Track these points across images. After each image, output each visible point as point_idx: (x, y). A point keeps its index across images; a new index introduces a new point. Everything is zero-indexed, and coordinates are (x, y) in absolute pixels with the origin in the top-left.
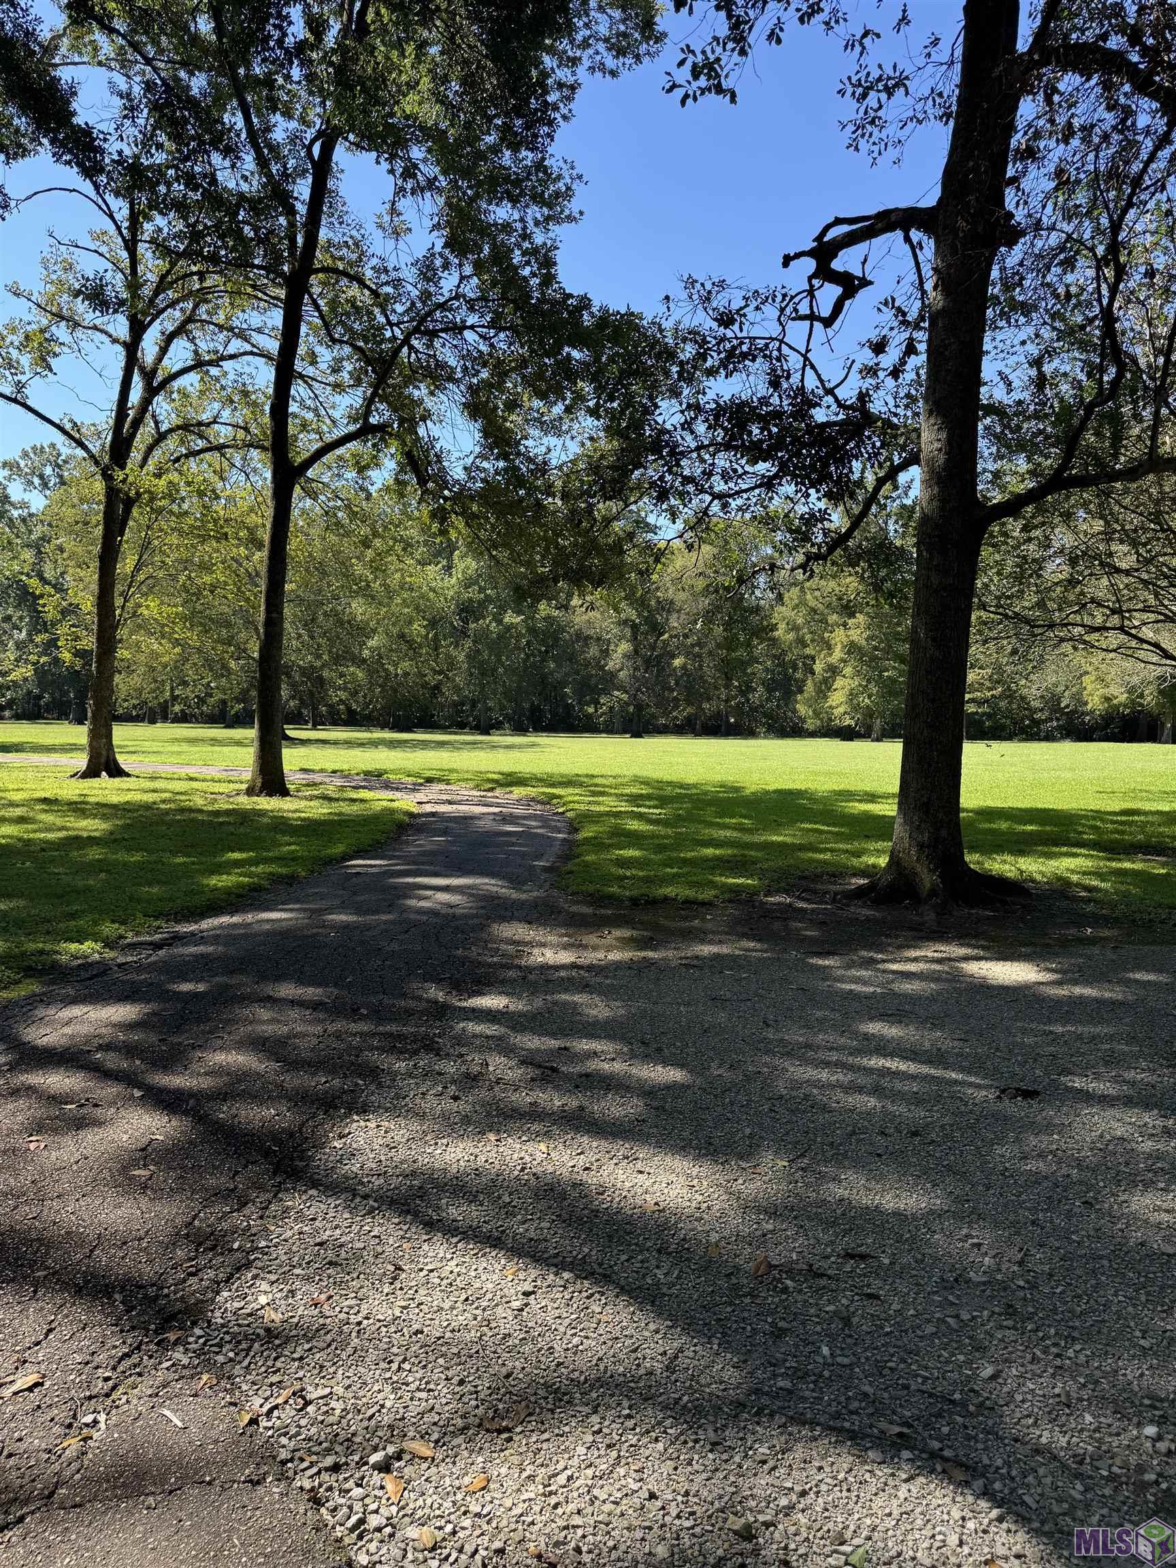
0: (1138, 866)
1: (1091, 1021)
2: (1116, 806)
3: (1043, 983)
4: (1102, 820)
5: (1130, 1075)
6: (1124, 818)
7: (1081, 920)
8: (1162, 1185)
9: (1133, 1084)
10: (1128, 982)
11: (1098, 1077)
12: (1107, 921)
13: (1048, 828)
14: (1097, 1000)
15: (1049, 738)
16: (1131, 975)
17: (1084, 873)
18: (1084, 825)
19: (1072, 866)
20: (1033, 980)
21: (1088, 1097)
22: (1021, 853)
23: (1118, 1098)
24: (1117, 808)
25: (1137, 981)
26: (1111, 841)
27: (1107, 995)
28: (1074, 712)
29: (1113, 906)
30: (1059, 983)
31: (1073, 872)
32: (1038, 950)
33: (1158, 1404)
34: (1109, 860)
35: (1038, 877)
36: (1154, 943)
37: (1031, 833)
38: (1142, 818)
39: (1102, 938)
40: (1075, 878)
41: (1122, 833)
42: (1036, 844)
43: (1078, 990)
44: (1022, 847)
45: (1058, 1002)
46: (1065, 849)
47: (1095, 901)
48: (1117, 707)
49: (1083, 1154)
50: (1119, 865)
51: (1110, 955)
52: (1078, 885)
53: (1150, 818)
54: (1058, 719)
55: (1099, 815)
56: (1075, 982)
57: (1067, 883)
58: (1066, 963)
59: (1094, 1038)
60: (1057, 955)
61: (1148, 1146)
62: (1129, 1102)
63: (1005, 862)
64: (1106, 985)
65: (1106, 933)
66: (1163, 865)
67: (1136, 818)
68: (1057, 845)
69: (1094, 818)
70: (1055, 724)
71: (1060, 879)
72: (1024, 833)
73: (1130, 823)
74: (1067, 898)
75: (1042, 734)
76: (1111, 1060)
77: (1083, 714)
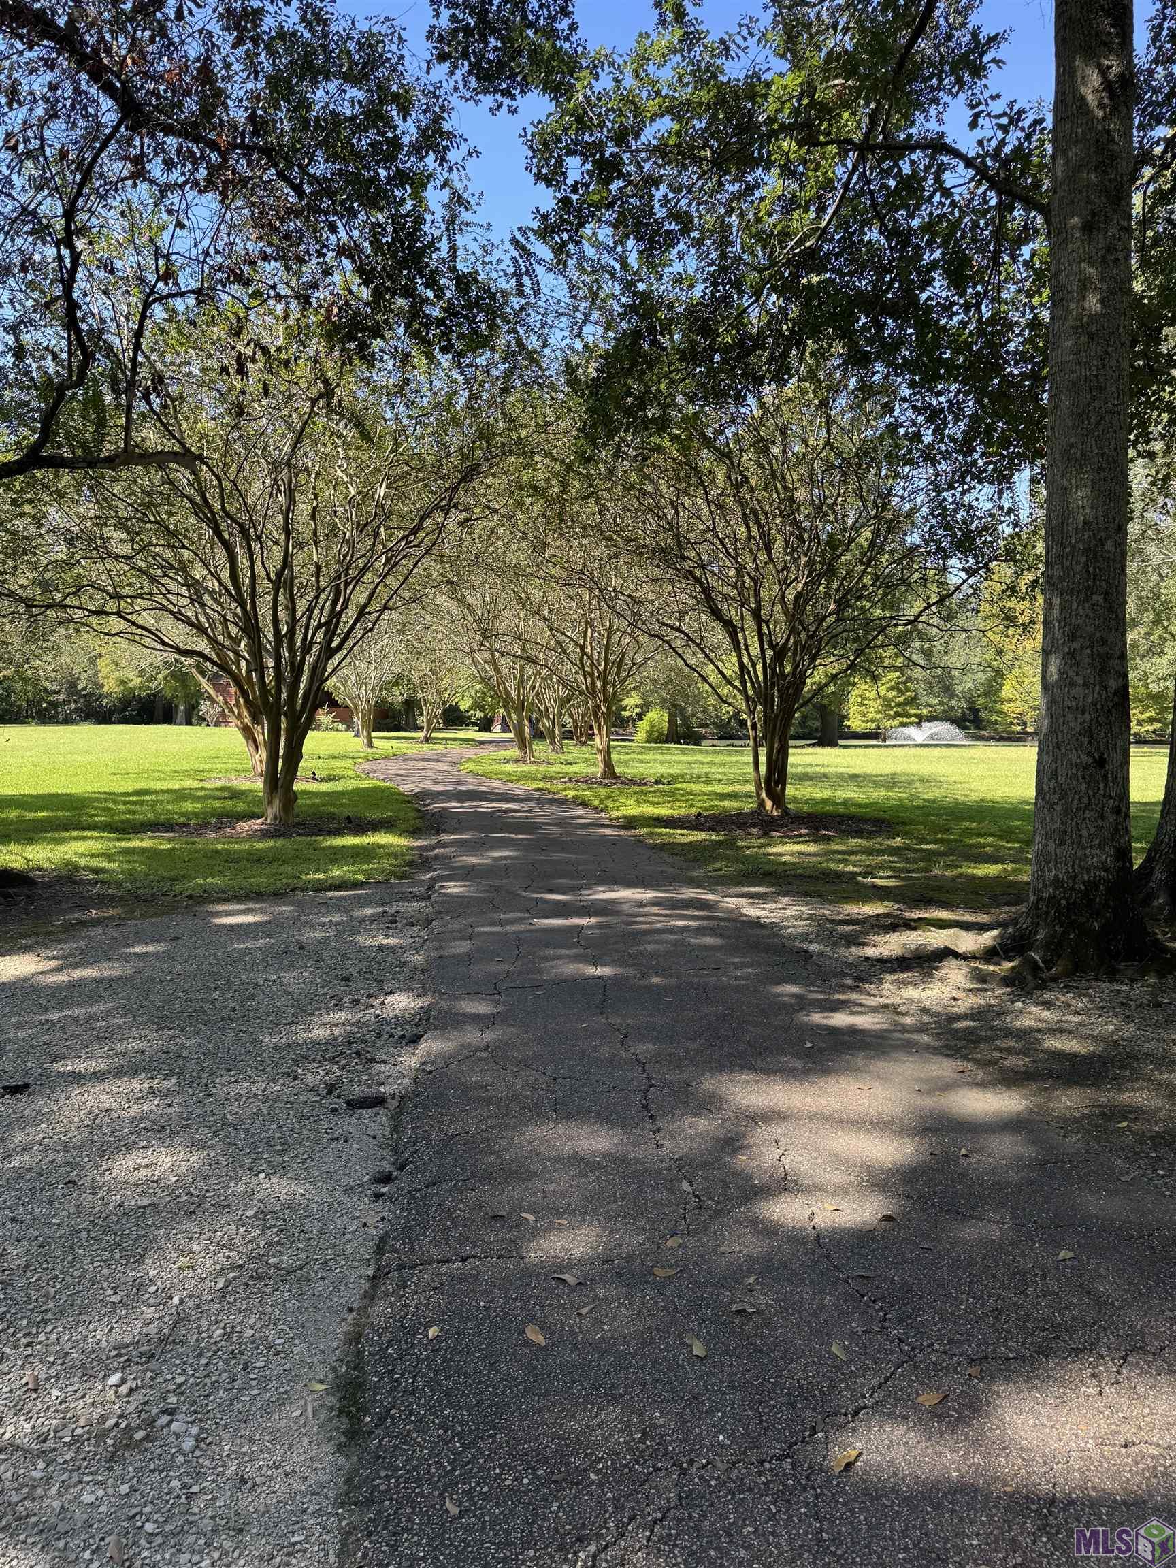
0: (145, 844)
1: (90, 1001)
2: (130, 787)
3: (42, 973)
4: (114, 802)
5: (121, 1047)
6: (135, 798)
7: (86, 903)
8: (143, 1144)
9: (123, 1054)
10: (127, 958)
11: (90, 1055)
12: (112, 900)
13: (60, 814)
14: (97, 981)
15: (67, 721)
16: (131, 950)
17: (93, 856)
18: (96, 808)
19: (81, 851)
20: (33, 971)
21: (77, 1078)
22: (30, 841)
23: (109, 1072)
24: (130, 789)
25: (135, 954)
26: (122, 822)
27: (106, 973)
28: (91, 694)
29: (119, 884)
30: (59, 970)
31: (82, 855)
32: (40, 938)
33: (123, 1351)
34: (119, 840)
35: (46, 865)
36: (156, 915)
37: (41, 821)
38: (153, 797)
39: (106, 918)
40: (83, 862)
41: (134, 812)
42: (46, 831)
43: (79, 973)
44: (30, 835)
45: (56, 989)
46: (75, 834)
47: (102, 882)
48: (132, 690)
49: (70, 1135)
50: (128, 845)
51: (112, 933)
52: (86, 868)
53: (160, 797)
54: (75, 702)
55: (112, 797)
56: (76, 966)
57: (76, 868)
58: (68, 947)
59: (90, 1017)
60: (59, 941)
61: (134, 1110)
62: (119, 1072)
63: (11, 852)
64: (106, 964)
65: (112, 912)
66: (170, 841)
67: (147, 798)
68: (67, 830)
69: (106, 800)
70: (73, 706)
71: (67, 864)
72: (35, 820)
73: (141, 803)
74: (74, 882)
75: (61, 717)
76: (105, 1037)
77: (100, 696)
